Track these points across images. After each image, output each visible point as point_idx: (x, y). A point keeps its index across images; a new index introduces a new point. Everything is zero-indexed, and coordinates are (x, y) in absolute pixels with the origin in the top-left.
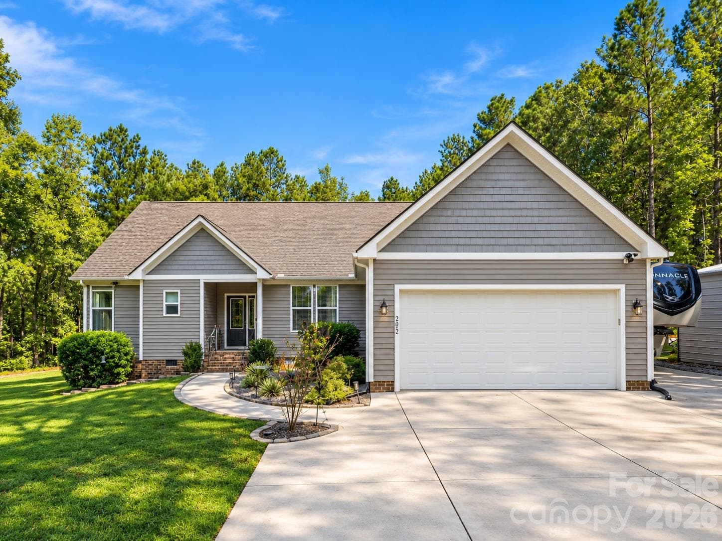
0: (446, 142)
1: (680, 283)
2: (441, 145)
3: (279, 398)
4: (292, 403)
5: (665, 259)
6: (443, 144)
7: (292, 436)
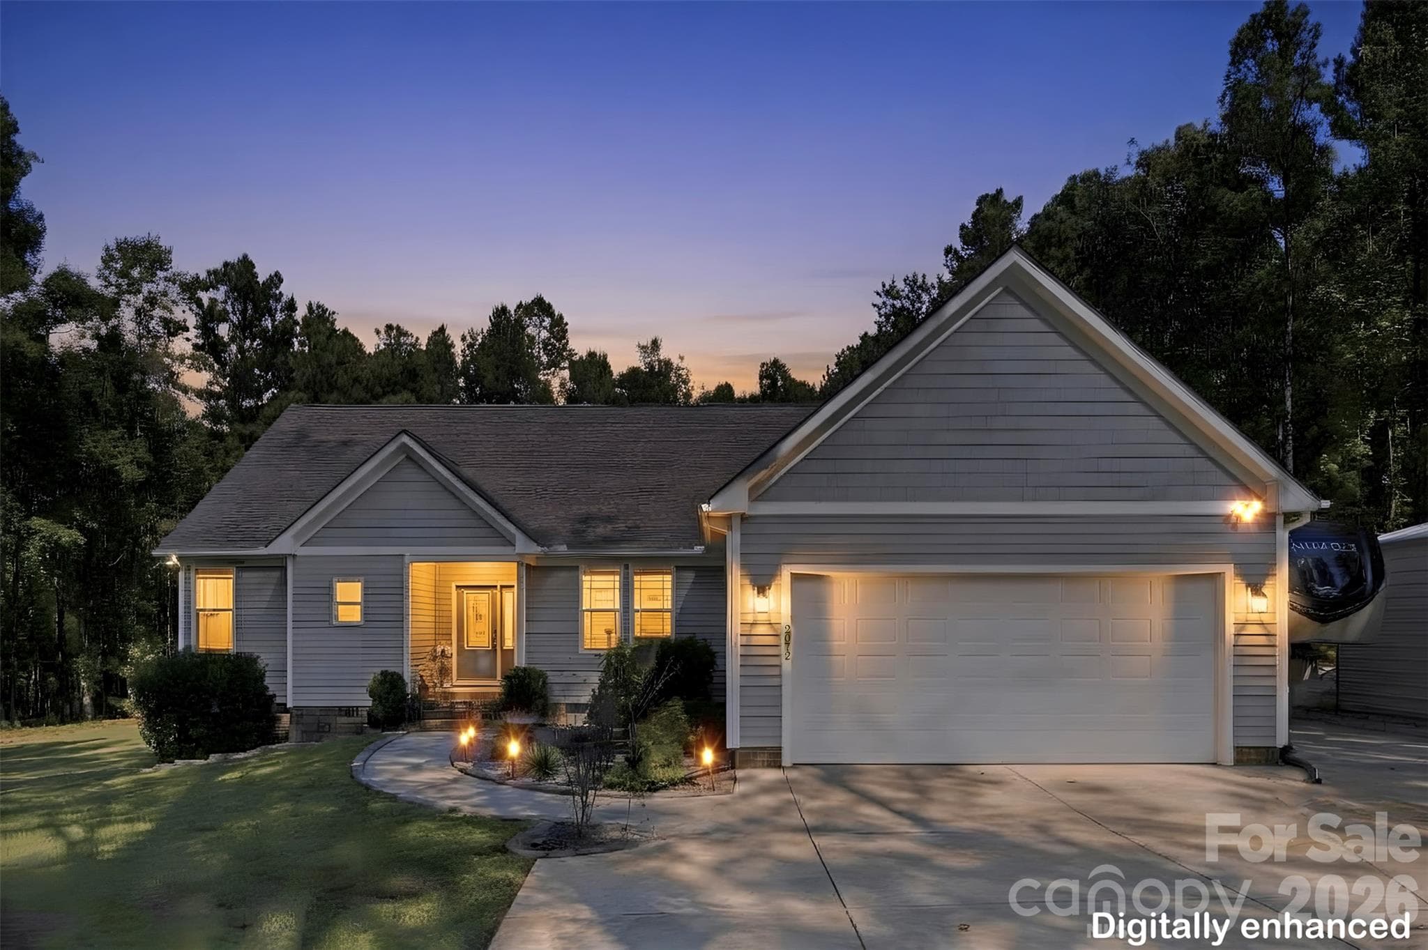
0: (887, 287)
1: (1344, 561)
2: (878, 294)
3: (559, 780)
4: (581, 786)
5: (1313, 514)
6: (880, 289)
7: (583, 846)
